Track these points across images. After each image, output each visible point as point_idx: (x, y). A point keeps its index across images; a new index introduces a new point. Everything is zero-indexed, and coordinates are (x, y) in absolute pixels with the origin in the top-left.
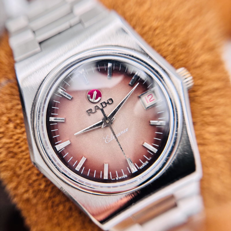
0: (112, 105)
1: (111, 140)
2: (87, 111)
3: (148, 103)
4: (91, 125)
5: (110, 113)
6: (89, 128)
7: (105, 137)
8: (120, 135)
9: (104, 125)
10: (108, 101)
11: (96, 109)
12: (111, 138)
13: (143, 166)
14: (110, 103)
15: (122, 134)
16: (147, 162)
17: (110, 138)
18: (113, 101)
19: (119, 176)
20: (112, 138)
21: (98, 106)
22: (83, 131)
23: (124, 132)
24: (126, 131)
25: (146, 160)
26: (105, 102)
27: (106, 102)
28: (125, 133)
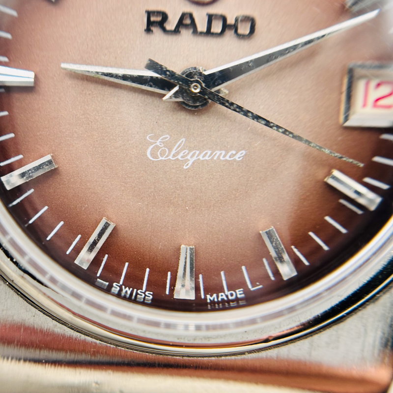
0: (244, 44)
1: (170, 157)
2: (149, 14)
3: (365, 105)
4: (134, 68)
5: (221, 65)
6: (121, 72)
7: (156, 137)
8: (207, 158)
9: (176, 95)
10: (237, 20)
11: (180, 24)
12: (173, 152)
13: (222, 296)
14: (240, 31)
15: (215, 158)
16: (240, 293)
17: (170, 150)
18: (252, 30)
19: (125, 284)
20: (178, 153)
21: (195, 16)
22: (97, 73)
23: (227, 158)
24: (236, 157)
25: (243, 284)
26: (224, 19)
27: (231, 21)
28: (226, 160)
